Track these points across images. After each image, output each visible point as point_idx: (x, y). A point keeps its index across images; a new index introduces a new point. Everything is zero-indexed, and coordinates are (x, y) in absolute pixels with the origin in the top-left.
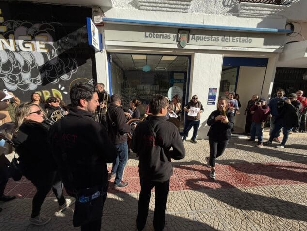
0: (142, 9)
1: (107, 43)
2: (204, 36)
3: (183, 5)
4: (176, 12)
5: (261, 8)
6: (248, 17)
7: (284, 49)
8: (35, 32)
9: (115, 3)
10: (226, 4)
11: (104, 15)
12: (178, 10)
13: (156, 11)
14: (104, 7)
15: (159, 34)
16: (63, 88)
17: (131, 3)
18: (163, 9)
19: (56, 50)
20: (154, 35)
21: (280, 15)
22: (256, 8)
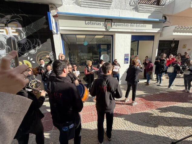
0: (82, 7)
1: (61, 28)
2: (120, 23)
3: (107, 4)
4: (103, 8)
5: (150, 8)
6: (143, 12)
7: (162, 30)
8: (7, 21)
9: (64, 2)
10: (131, 4)
11: (57, 10)
12: (104, 7)
13: (91, 7)
14: (57, 4)
15: (94, 22)
16: (32, 59)
17: (75, 2)
18: (95, 7)
19: (24, 33)
20: (91, 23)
21: (160, 12)
22: (147, 7)
